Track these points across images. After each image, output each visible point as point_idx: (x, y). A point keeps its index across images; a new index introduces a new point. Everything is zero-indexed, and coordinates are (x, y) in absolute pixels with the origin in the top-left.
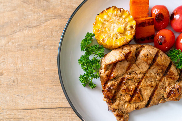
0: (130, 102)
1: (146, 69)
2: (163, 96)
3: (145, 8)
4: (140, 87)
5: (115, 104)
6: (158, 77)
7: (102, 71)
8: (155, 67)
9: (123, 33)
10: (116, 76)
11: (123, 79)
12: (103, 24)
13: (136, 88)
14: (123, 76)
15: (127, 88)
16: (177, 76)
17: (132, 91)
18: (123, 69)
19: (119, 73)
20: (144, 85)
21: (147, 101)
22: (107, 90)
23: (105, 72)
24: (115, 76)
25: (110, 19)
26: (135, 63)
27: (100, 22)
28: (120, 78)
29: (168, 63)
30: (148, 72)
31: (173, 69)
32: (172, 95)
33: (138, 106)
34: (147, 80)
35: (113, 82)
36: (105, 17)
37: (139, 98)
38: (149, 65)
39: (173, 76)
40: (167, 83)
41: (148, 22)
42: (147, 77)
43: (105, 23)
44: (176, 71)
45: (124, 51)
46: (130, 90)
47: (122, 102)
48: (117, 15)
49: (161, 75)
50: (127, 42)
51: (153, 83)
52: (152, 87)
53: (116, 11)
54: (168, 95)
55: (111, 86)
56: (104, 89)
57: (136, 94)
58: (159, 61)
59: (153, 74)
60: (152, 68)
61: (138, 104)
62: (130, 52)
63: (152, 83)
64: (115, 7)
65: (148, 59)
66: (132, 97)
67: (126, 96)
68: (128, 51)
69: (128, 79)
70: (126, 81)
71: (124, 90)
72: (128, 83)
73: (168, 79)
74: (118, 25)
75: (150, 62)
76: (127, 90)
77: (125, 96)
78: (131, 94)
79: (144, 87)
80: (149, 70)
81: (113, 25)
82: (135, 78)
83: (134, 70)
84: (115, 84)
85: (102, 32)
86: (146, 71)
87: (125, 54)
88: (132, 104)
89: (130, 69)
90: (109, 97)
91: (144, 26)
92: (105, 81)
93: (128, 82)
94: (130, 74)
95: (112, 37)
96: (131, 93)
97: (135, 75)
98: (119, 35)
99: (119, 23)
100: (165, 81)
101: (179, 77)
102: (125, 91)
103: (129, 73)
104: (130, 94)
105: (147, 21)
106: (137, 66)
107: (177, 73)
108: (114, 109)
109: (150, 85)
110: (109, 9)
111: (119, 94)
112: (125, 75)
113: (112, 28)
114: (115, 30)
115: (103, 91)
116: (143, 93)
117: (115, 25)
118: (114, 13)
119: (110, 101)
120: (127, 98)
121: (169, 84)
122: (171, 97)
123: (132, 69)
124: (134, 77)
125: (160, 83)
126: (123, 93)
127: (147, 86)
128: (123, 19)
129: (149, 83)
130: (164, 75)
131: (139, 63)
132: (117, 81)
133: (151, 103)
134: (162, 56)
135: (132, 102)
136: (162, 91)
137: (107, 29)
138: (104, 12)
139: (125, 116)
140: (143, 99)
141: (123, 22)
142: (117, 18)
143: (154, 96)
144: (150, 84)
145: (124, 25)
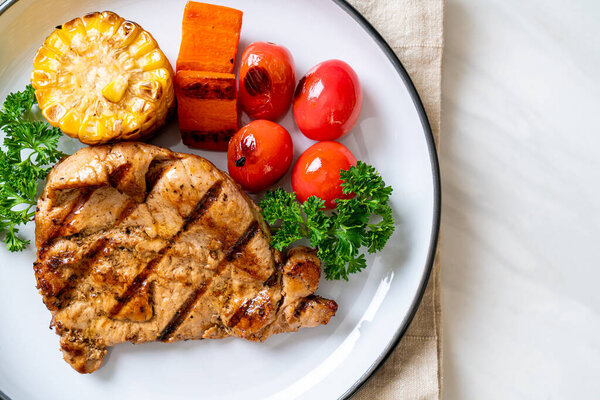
0: (113, 314)
1: (177, 229)
2: (219, 319)
3: (225, 40)
4: (150, 279)
5: (64, 313)
6: (210, 259)
7: (44, 205)
8: (201, 228)
9: (118, 103)
10: (84, 230)
11: (104, 242)
12: (63, 59)
13: (139, 279)
14: (107, 234)
15: (111, 271)
16: (268, 268)
17: (125, 285)
18: (107, 214)
19: (94, 221)
20: (162, 274)
21: (164, 324)
22: (49, 266)
23: (50, 210)
24: (79, 228)
25: (91, 49)
26: (144, 201)
27: (56, 51)
28: (96, 238)
29: (245, 225)
30: (182, 238)
31: (258, 246)
32: (244, 322)
33: (137, 333)
34: (175, 260)
35: (71, 245)
36: (77, 40)
37: (142, 310)
38: (184, 218)
39: (255, 268)
40: (236, 283)
41: (215, 86)
42: (177, 254)
43: (71, 56)
44: (268, 253)
45: (111, 158)
46: (121, 280)
47: (90, 310)
48: (111, 42)
49: (221, 256)
50: (126, 132)
51: (193, 273)
52: (188, 284)
53: (112, 29)
54: (231, 320)
55: (60, 256)
56: (40, 261)
57: (134, 296)
58: (215, 212)
59: (198, 248)
60: (193, 228)
61: (135, 328)
62: (128, 165)
63: (188, 275)
64: (113, 16)
65: (181, 201)
66: (122, 301)
67: (106, 294)
68: (123, 161)
69: (119, 247)
70: (111, 250)
71: (101, 277)
72: (117, 258)
73: (239, 270)
74: (109, 73)
75: (187, 209)
76: (111, 278)
77: (103, 295)
78: (120, 294)
79: (162, 281)
80: (185, 233)
81: (94, 71)
82: (140, 249)
83: (139, 223)
84: (76, 251)
85: (57, 85)
86: (175, 233)
87: (110, 168)
88: (119, 323)
89: (129, 219)
90: (50, 286)
91: (203, 98)
92: (46, 237)
93: (118, 255)
94: (128, 232)
95: (82, 106)
96: (121, 291)
97: (140, 239)
98: (105, 104)
99: (116, 68)
100: (232, 277)
101: (271, 272)
102: (104, 280)
103: (124, 229)
104: (118, 291)
105: (212, 85)
106: (151, 212)
107: (268, 259)
108: (60, 327)
109: (181, 279)
110: (93, 18)
111: (86, 286)
112: (113, 231)
113: (91, 77)
114: (97, 85)
115: (35, 264)
116: (157, 296)
117: (102, 71)
118: (105, 34)
119: (53, 299)
120: (108, 303)
121: (242, 288)
122: (240, 328)
123: (134, 219)
124: (136, 243)
125: (214, 278)
126: (97, 285)
127: (172, 280)
128: (129, 58)
129: (180, 271)
130: (230, 258)
131: (157, 206)
132: (83, 243)
133: (177, 333)
134: (229, 198)
135: (119, 317)
136: (216, 305)
137: (73, 81)
138: (76, 24)
139: (91, 353)
140: (154, 314)
141: (126, 67)
142: (113, 52)
143: (192, 313)
144: (184, 274)
145: (127, 76)
